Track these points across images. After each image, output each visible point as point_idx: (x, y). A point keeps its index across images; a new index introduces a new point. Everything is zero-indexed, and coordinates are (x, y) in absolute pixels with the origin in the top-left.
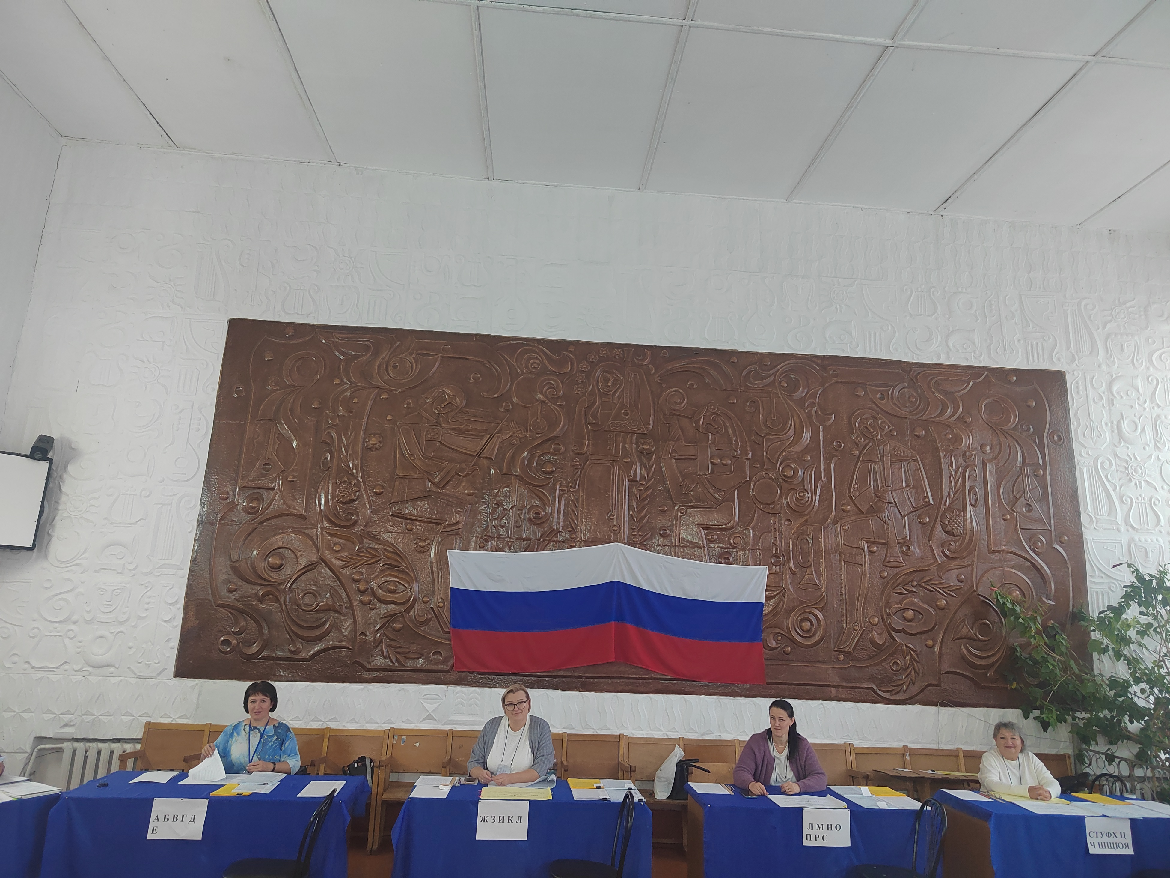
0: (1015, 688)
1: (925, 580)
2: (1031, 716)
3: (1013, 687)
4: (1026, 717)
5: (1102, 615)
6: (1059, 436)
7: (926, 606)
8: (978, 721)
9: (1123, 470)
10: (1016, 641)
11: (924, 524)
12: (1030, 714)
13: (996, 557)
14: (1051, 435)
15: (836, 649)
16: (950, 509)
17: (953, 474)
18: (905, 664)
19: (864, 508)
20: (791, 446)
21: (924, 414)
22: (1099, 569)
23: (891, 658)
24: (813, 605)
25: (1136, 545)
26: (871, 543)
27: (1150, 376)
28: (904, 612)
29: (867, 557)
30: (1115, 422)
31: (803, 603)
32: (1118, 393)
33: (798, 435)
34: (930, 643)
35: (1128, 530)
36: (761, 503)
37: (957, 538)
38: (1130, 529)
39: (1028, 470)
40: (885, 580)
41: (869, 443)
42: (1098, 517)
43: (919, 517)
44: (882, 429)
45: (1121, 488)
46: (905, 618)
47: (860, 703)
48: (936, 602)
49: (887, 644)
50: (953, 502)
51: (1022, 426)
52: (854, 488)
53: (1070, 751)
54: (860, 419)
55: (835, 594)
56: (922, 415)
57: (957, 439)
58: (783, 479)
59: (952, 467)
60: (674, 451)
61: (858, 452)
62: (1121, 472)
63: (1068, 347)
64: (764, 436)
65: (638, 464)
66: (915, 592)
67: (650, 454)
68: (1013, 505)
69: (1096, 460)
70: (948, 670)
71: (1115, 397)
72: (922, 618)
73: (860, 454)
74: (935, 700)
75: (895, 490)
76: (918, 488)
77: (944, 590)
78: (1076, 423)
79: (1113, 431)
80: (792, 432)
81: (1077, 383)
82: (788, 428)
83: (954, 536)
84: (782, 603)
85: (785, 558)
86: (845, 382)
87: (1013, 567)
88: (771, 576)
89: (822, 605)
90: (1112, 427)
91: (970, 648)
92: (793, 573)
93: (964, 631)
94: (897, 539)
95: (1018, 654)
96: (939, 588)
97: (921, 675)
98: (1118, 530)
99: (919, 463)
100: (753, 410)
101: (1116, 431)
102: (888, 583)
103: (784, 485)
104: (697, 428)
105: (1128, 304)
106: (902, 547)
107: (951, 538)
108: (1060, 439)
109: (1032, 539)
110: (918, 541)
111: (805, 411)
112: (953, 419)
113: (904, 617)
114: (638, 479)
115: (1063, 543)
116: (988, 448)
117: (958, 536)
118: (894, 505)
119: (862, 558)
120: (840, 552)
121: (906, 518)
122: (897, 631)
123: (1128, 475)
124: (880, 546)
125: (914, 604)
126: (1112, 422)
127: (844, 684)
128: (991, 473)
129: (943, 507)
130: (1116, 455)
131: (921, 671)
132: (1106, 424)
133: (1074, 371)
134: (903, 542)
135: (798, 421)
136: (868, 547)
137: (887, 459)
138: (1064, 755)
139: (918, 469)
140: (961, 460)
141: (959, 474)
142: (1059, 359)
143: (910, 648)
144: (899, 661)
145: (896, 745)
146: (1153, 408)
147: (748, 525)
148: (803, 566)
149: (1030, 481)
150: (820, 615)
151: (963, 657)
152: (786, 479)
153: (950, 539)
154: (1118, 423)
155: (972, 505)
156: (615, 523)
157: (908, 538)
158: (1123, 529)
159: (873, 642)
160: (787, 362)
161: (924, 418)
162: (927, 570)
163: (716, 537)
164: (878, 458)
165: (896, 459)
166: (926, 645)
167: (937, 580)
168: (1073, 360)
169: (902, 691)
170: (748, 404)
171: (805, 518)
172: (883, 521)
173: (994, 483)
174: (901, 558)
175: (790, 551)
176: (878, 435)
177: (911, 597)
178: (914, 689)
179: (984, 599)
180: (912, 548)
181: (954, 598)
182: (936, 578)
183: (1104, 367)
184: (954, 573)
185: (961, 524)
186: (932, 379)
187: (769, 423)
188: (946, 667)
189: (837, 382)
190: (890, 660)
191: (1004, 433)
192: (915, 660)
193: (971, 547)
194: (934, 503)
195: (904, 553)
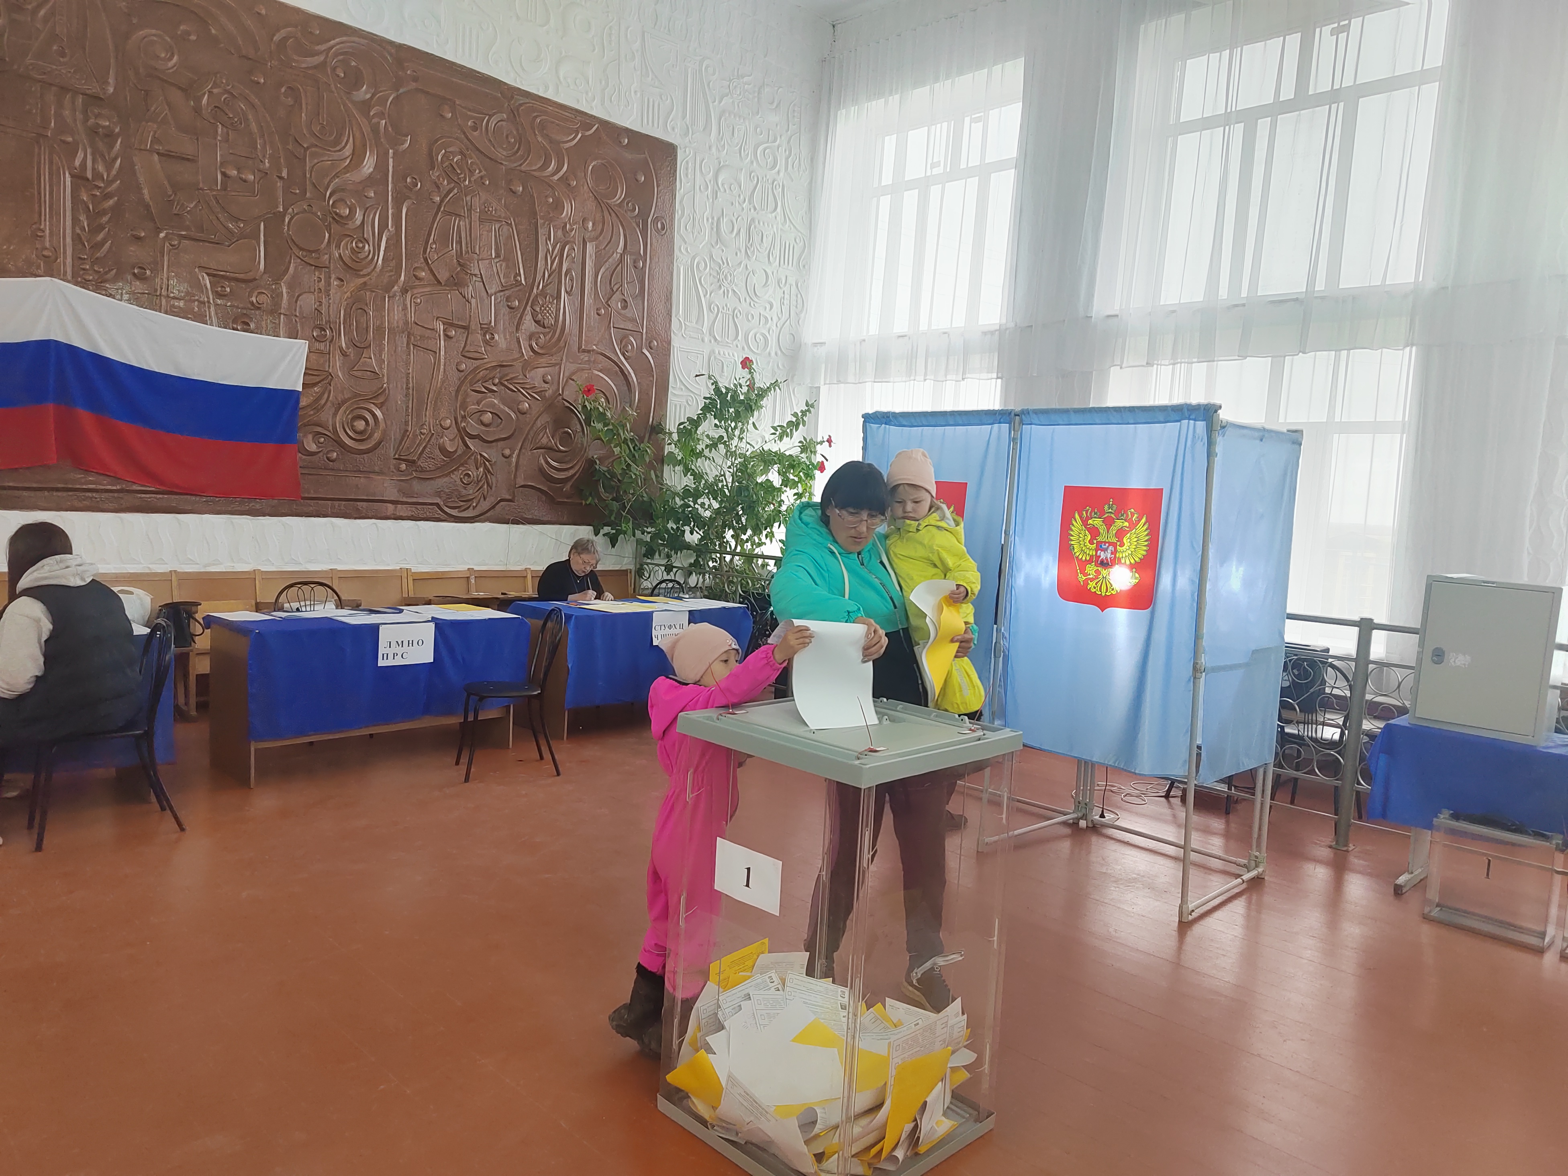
0: (590, 504)
1: (508, 378)
2: (602, 532)
3: (588, 503)
5: (682, 427)
6: (663, 224)
7: (507, 409)
8: (549, 539)
9: (715, 274)
10: (595, 452)
11: (513, 308)
12: (601, 530)
13: (585, 357)
14: (656, 220)
15: (397, 456)
16: (543, 294)
17: (551, 249)
18: (478, 476)
19: (443, 276)
20: (347, 169)
21: (524, 162)
22: (681, 381)
23: (463, 469)
24: (371, 399)
25: (715, 357)
26: (448, 324)
27: (752, 172)
28: (481, 415)
29: (442, 342)
30: (715, 219)
31: (356, 395)
32: (723, 185)
33: (357, 158)
34: (507, 452)
35: (710, 341)
36: (301, 249)
37: (547, 330)
38: (713, 341)
39: (628, 259)
40: (463, 373)
41: (453, 188)
42: (687, 323)
43: (508, 299)
44: (472, 173)
45: (711, 294)
46: (483, 424)
47: (422, 522)
48: (518, 405)
49: (459, 452)
50: (547, 285)
51: (627, 204)
52: (432, 248)
53: (632, 567)
54: (443, 151)
55: (399, 386)
56: (521, 165)
57: (558, 206)
58: (334, 218)
59: (550, 241)
60: (156, 140)
61: (438, 199)
62: (714, 276)
63: (684, 117)
64: (308, 148)
65: (89, 151)
66: (495, 391)
68: (609, 299)
69: (694, 258)
70: (523, 483)
71: (719, 189)
72: (501, 423)
73: (442, 201)
74: (507, 517)
75: (482, 259)
76: (509, 260)
77: (527, 391)
78: (680, 212)
79: (712, 229)
80: (348, 151)
81: (687, 162)
82: (344, 142)
83: (544, 327)
84: (327, 393)
85: (332, 332)
86: (427, 93)
87: (600, 371)
88: (313, 356)
89: (381, 400)
90: (712, 223)
91: (549, 460)
92: (344, 354)
93: (544, 441)
94: (480, 324)
95: (597, 467)
96: (522, 388)
97: (494, 488)
98: (703, 341)
99: (512, 229)
100: (290, 101)
101: (715, 229)
102: (466, 378)
103: (335, 227)
104: (197, 110)
105: (746, 79)
106: (485, 335)
107: (541, 329)
108: (663, 228)
109: (623, 341)
110: (504, 329)
111: (370, 122)
112: (556, 178)
113: (481, 421)
114: (89, 175)
115: (651, 349)
116: (591, 224)
117: (548, 327)
118: (480, 279)
119: (437, 343)
120: (409, 332)
121: (493, 298)
122: (472, 437)
123: (719, 281)
124: (461, 330)
125: (493, 405)
126: (713, 218)
127: (405, 500)
128: (591, 256)
129: (535, 290)
130: (711, 256)
131: (494, 485)
132: (708, 220)
133: (685, 147)
134: (487, 329)
135: (358, 135)
136: (444, 330)
137: (475, 216)
138: (626, 571)
139: (510, 237)
140: (560, 233)
141: (557, 250)
142: (673, 129)
143: (484, 457)
144: (470, 473)
145: (460, 567)
146: (750, 210)
147: (280, 278)
148: (360, 347)
149: (629, 272)
150: (378, 413)
151: (541, 470)
152: (339, 220)
153: (540, 331)
154: (719, 219)
155: (567, 292)
156: (47, 245)
157: (493, 324)
158: (706, 339)
159: (443, 450)
160: (344, 39)
161: (523, 168)
162: (511, 365)
163: (228, 290)
164: (464, 213)
165: (486, 218)
166: (503, 454)
167: (520, 379)
168: (686, 134)
169: (471, 507)
170: (283, 90)
171: (362, 280)
172: (465, 297)
173: (592, 269)
174: (483, 349)
175: (340, 322)
176: (465, 180)
177: (491, 398)
178: (485, 505)
179: (569, 405)
180: (496, 337)
181: (538, 402)
182: (520, 377)
183: (714, 149)
184: (541, 371)
185: (552, 312)
186: (536, 117)
187: (316, 129)
188: (521, 481)
189: (417, 90)
190: (460, 471)
191: (609, 208)
192: (489, 471)
193: (562, 343)
194: (526, 283)
195: (486, 342)
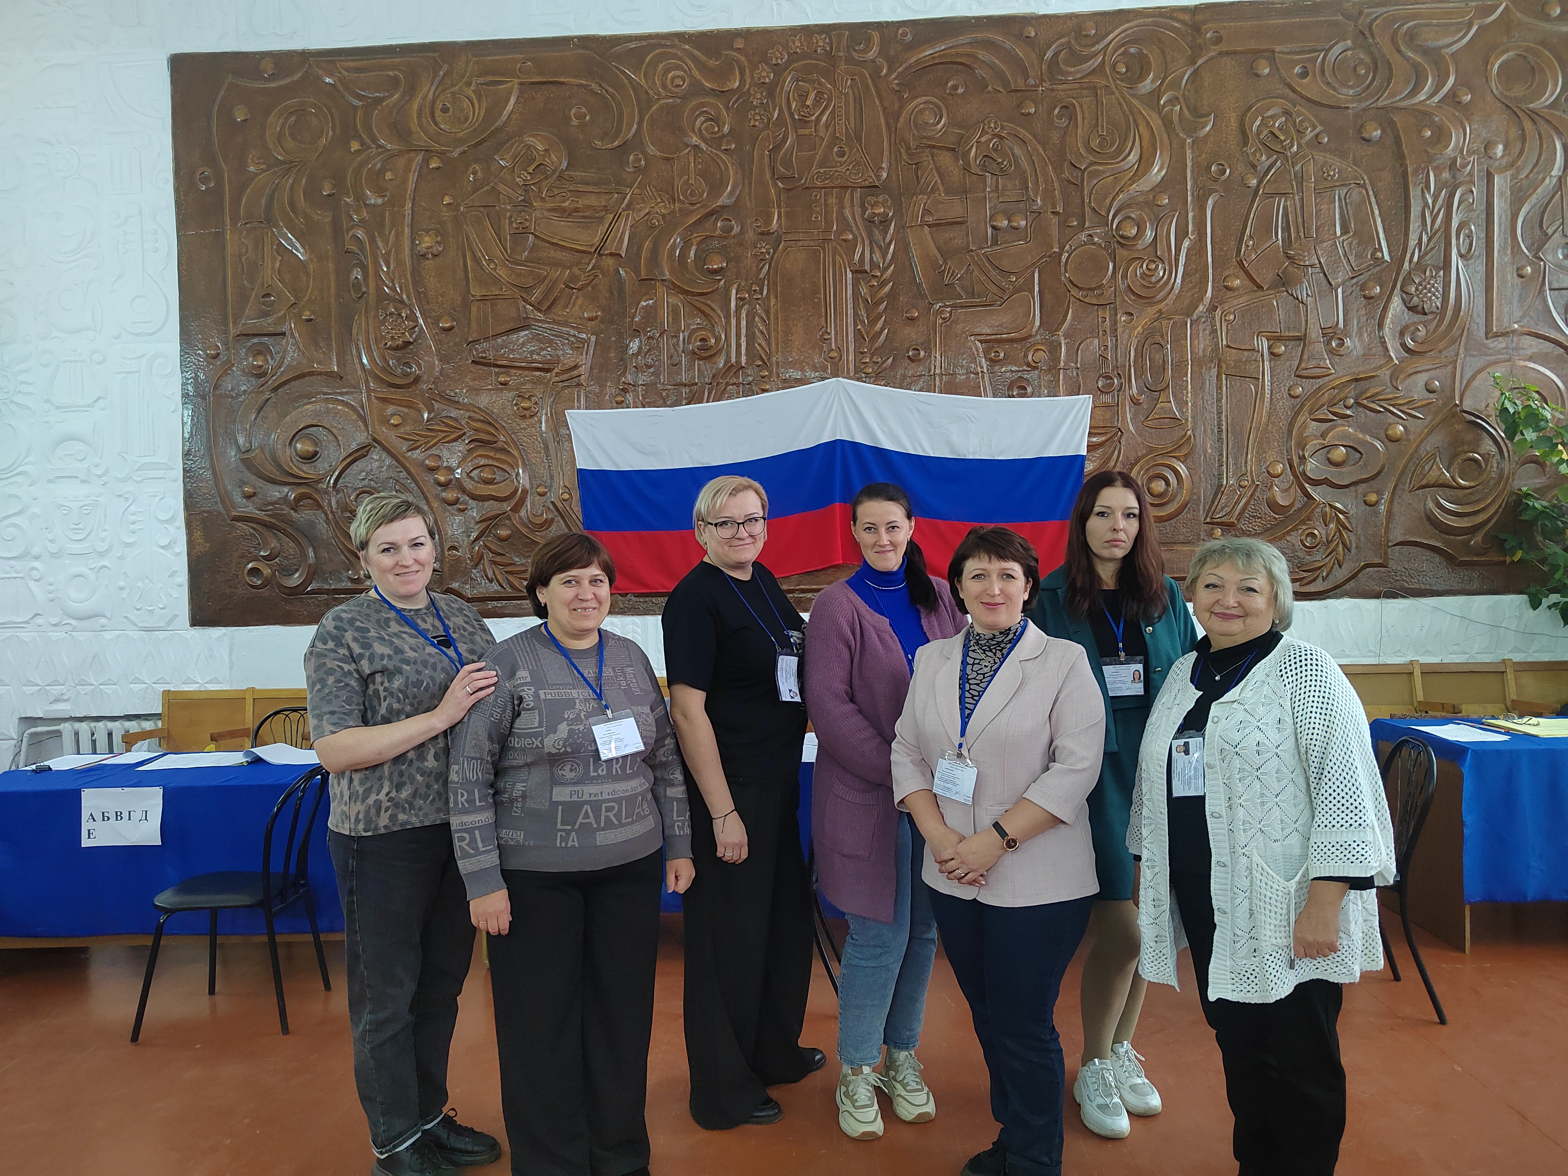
0: (1518, 561)
1: (1369, 395)
2: (1545, 602)
3: (1516, 559)
4: (1535, 604)
7: (1368, 438)
8: (1449, 617)
11: (1372, 298)
12: (1544, 600)
13: (1499, 344)
15: (1208, 520)
16: (1420, 267)
17: (1430, 201)
18: (1327, 535)
19: (1265, 277)
20: (1133, 180)
21: (1381, 96)
23: (1304, 527)
24: (1170, 452)
26: (1275, 339)
28: (1328, 452)
29: (1267, 363)
31: (1151, 450)
33: (1145, 163)
34: (1373, 498)
36: (1081, 289)
37: (1430, 317)
40: (1298, 400)
44: (1300, 133)
46: (1331, 462)
48: (1386, 430)
49: (1298, 505)
50: (1426, 253)
52: (1248, 246)
54: (1260, 118)
55: (1209, 431)
56: (1378, 99)
57: (1441, 136)
58: (1119, 243)
59: (1429, 189)
60: (926, 212)
61: (1255, 181)
64: (1086, 168)
65: (867, 242)
66: (1349, 416)
67: (885, 222)
68: (1540, 248)
70: (1400, 539)
72: (1361, 458)
73: (1260, 183)
74: (1377, 588)
77: (1401, 408)
80: (1133, 158)
82: (1129, 148)
83: (1425, 314)
84: (1116, 453)
85: (1121, 378)
86: (1235, 53)
87: (1531, 359)
88: (1098, 412)
89: (1185, 451)
91: (1442, 501)
92: (1135, 402)
93: (1433, 475)
96: (1393, 406)
97: (1353, 551)
99: (1366, 190)
100: (1064, 122)
102: (1303, 405)
103: (1121, 252)
104: (966, 169)
106: (1329, 343)
107: (1420, 318)
110: (1360, 329)
111: (1160, 113)
112: (1436, 99)
113: (1328, 459)
114: (867, 267)
116: (1501, 147)
117: (1432, 312)
119: (1258, 367)
120: (1220, 360)
121: (1340, 290)
122: (1315, 483)
125: (1348, 436)
128: (1502, 194)
129: (1406, 264)
131: (1354, 545)
134: (1330, 334)
135: (1146, 134)
136: (1269, 348)
140: (1446, 175)
141: (1441, 200)
143: (1336, 508)
144: (1316, 532)
147: (1057, 330)
148: (1155, 391)
150: (1182, 469)
151: (1431, 520)
152: (1125, 242)
153: (1417, 320)
155: (1461, 256)
156: (833, 347)
159: (1273, 505)
160: (1126, 26)
161: (1380, 104)
162: (1373, 377)
163: (1002, 355)
166: (1365, 502)
167: (1389, 393)
169: (1320, 579)
170: (1057, 111)
171: (1156, 308)
172: (1297, 299)
173: (1506, 211)
174: (1328, 361)
175: (1130, 366)
176: (1292, 146)
177: (1344, 425)
178: (1340, 574)
179: (1473, 419)
180: (1348, 342)
181: (1421, 421)
182: (1388, 390)
184: (1422, 378)
185: (1437, 290)
186: (1400, 26)
187: (1095, 143)
188: (1398, 535)
189: (1221, 54)
190: (1300, 531)
191: (1533, 115)
192: (1345, 528)
193: (1456, 331)
194: (1391, 258)
195: (1332, 352)
